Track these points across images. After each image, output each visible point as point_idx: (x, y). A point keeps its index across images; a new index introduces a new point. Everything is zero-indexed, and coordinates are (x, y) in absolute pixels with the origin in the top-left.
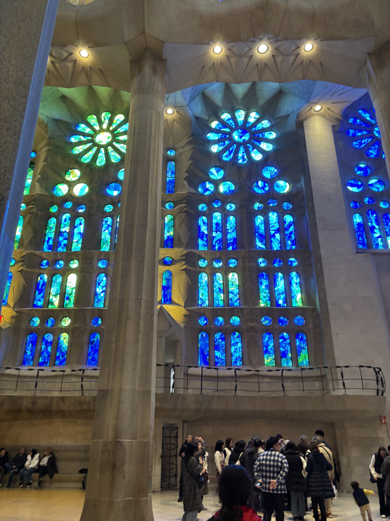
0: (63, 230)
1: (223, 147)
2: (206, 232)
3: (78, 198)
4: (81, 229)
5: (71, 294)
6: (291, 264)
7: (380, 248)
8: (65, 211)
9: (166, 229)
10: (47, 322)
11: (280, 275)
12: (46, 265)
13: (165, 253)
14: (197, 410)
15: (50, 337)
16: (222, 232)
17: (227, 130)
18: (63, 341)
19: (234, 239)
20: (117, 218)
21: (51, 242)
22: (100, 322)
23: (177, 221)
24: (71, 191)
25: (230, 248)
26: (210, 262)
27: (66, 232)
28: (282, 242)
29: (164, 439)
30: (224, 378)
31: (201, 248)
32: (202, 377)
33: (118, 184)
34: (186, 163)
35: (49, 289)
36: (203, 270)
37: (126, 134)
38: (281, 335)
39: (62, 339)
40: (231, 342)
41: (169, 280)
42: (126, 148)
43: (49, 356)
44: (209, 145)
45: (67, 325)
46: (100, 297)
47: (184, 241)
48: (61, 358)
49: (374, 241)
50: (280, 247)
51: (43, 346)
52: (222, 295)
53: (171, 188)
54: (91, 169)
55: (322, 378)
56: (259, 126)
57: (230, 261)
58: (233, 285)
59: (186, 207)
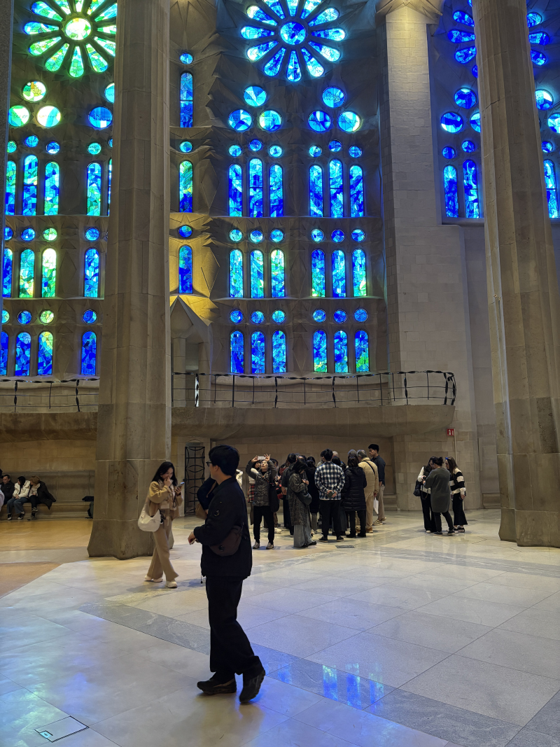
0: (28, 181)
1: (266, 52)
2: (240, 189)
3: (46, 131)
4: (56, 180)
5: (50, 278)
6: (356, 239)
7: (475, 217)
8: (29, 152)
9: (182, 183)
10: (20, 317)
11: (341, 253)
12: (9, 236)
13: (181, 220)
14: (227, 426)
15: (26, 338)
16: (262, 189)
17: (272, 23)
18: (45, 342)
19: (281, 201)
20: (109, 164)
21: (12, 201)
22: (94, 317)
23: (197, 171)
24: (34, 118)
25: (274, 215)
26: (245, 235)
27: (32, 185)
28: (346, 207)
29: (187, 460)
30: (263, 388)
31: (233, 214)
32: (234, 387)
33: (107, 110)
34: (210, 79)
35: (18, 270)
36: (235, 247)
37: (114, 24)
38: (337, 334)
39: (43, 340)
40: (272, 343)
41: (189, 259)
42: (115, 47)
43: (28, 362)
44: (244, 49)
45: (49, 321)
46: (91, 283)
47: (209, 203)
48: (45, 365)
49: (468, 207)
50: (343, 213)
51: (18, 350)
52: (262, 282)
53: (187, 118)
54: (62, 83)
55: (382, 386)
56: (321, 18)
57: (274, 233)
58: (276, 267)
59: (210, 150)
